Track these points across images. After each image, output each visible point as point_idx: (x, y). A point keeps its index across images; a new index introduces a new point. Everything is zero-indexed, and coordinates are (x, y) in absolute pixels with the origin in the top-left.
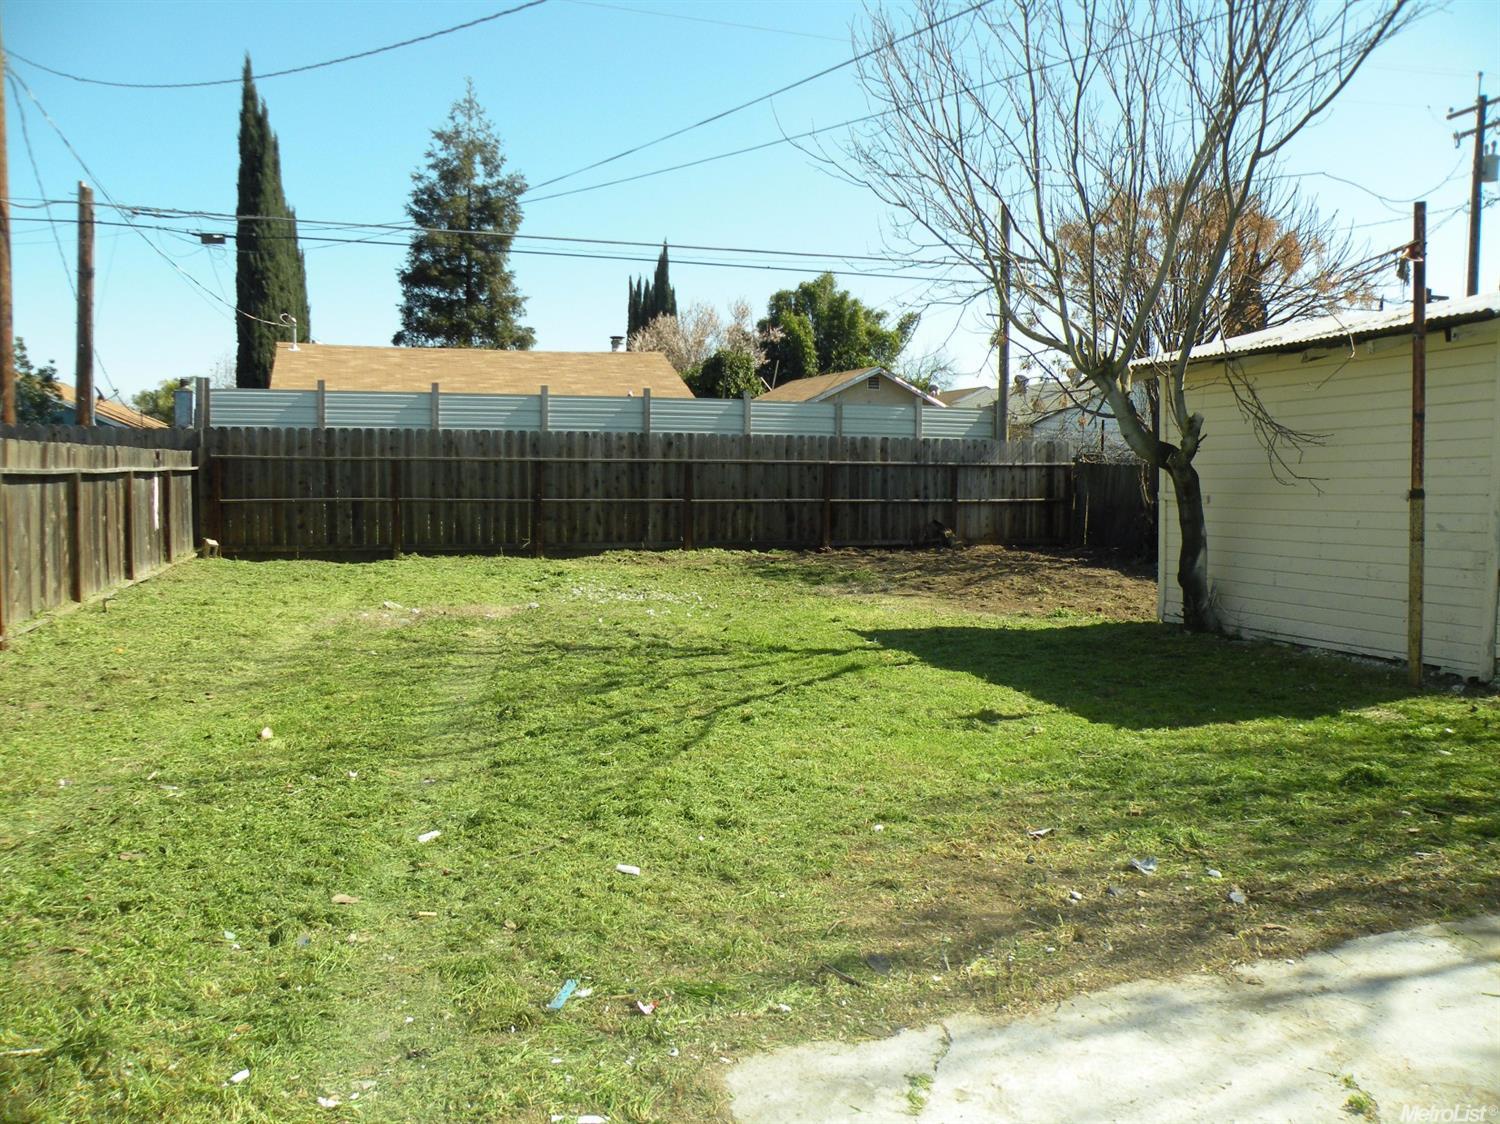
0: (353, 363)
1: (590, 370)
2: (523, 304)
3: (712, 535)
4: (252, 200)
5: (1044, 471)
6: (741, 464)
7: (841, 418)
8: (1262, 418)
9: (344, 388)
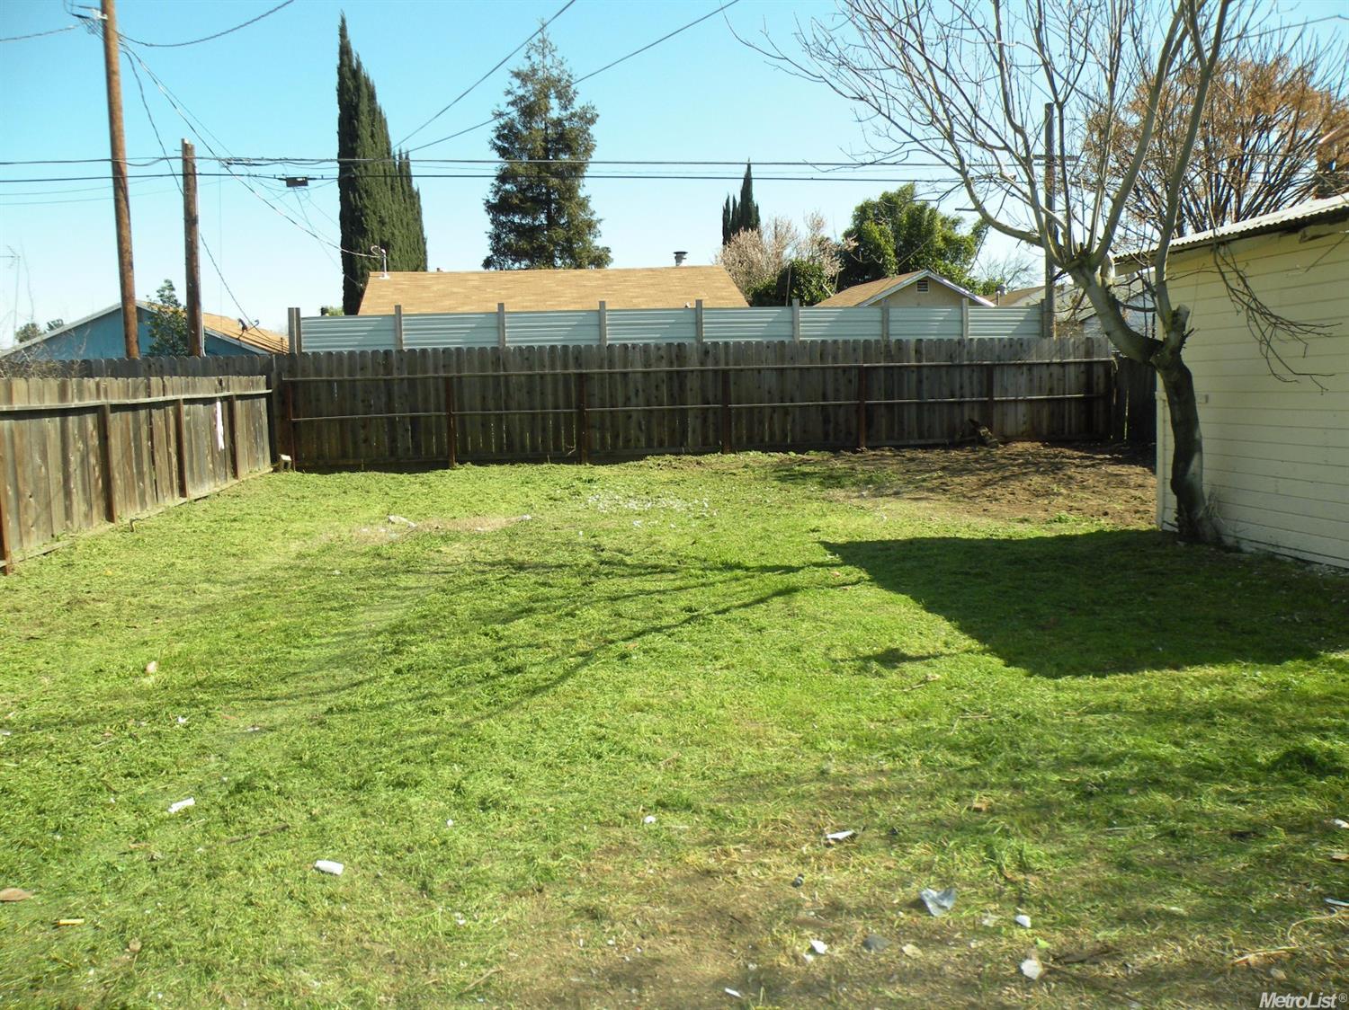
0: (435, 288)
1: (652, 285)
2: (598, 226)
3: (750, 439)
4: (350, 145)
5: (1083, 368)
6: (776, 369)
7: (888, 321)
8: (1257, 309)
9: (424, 311)
